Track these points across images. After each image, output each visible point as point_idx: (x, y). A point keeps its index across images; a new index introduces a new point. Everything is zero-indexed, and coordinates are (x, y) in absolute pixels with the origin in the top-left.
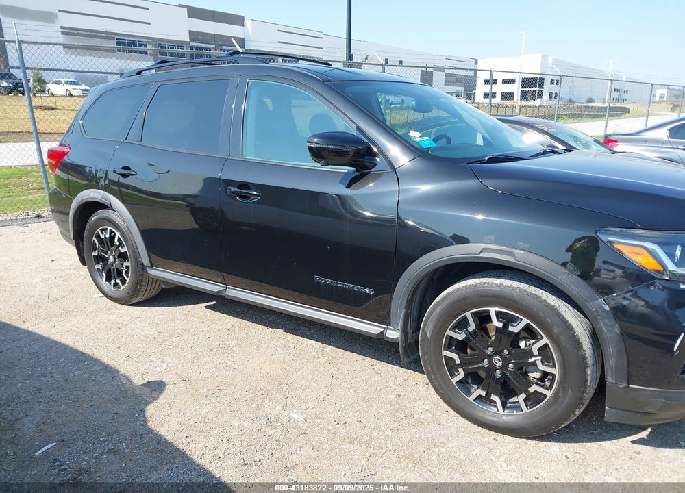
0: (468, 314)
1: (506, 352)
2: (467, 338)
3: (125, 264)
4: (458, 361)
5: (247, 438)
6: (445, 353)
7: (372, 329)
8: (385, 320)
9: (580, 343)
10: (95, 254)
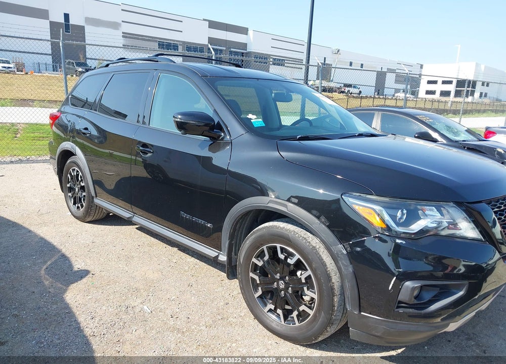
0: (265, 247)
1: (287, 278)
2: (264, 265)
3: (84, 194)
4: (258, 282)
5: (105, 318)
6: (251, 275)
7: (211, 252)
8: (218, 247)
9: (330, 277)
10: (68, 185)
